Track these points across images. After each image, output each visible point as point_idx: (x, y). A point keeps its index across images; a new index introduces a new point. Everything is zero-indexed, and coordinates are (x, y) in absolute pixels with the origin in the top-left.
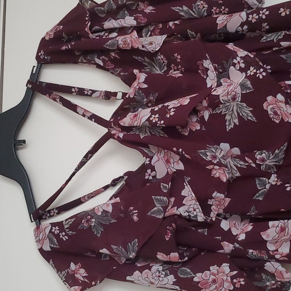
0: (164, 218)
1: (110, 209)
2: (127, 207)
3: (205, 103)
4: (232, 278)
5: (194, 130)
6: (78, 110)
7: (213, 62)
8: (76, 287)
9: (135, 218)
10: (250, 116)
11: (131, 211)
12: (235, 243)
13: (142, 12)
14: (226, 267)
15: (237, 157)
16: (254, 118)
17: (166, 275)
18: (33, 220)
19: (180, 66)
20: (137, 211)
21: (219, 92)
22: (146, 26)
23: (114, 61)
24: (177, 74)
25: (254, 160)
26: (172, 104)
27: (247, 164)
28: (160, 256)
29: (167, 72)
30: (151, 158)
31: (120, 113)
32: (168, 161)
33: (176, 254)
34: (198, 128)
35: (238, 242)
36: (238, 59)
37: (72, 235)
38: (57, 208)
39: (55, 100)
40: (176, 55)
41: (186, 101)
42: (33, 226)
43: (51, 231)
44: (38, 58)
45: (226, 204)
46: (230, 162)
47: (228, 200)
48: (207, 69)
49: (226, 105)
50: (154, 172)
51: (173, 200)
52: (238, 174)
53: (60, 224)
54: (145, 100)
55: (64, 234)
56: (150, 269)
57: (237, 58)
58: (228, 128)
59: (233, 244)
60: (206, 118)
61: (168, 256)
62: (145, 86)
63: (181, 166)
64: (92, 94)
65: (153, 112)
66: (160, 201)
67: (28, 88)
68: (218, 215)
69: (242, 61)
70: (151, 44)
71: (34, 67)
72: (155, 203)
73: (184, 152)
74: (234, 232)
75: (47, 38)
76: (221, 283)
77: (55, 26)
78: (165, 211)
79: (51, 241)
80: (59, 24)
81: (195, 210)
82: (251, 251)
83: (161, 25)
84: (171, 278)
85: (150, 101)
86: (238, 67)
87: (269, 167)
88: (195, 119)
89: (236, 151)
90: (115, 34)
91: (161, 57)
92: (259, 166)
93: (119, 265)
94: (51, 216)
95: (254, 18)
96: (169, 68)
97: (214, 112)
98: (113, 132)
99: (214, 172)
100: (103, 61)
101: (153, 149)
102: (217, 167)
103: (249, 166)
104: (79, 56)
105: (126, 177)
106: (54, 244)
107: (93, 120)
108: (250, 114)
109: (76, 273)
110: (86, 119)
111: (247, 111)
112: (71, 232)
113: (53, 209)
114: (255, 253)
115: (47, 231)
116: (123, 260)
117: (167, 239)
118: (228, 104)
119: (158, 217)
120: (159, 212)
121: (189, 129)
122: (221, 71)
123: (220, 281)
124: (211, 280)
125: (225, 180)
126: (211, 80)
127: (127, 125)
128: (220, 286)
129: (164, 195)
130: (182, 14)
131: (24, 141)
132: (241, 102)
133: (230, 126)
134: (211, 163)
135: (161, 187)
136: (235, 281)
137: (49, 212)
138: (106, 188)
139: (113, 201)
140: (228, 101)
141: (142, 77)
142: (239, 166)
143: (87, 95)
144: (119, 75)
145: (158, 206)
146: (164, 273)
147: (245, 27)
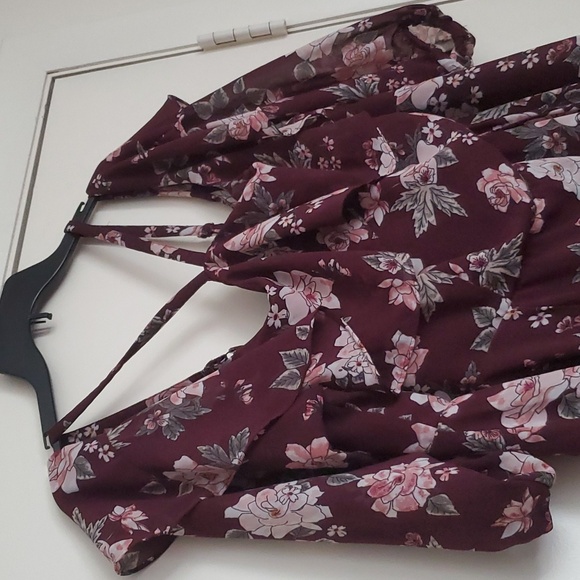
0: (299, 390)
1: (199, 392)
3: (375, 192)
4: (433, 471)
5: (358, 242)
6: (152, 250)
7: (389, 139)
8: (122, 542)
9: (247, 398)
10: (456, 208)
11: (240, 386)
12: (440, 424)
14: (421, 462)
16: (463, 211)
17: (304, 489)
18: (49, 444)
19: (333, 158)
20: (250, 385)
25: (465, 265)
26: (317, 200)
27: (453, 277)
28: (293, 451)
30: (278, 288)
32: (310, 297)
33: (324, 440)
34: (365, 236)
36: (431, 125)
37: (122, 448)
38: (98, 423)
39: (113, 239)
40: (325, 140)
41: (342, 190)
43: (81, 452)
44: (91, 189)
45: (420, 362)
46: (423, 277)
47: (423, 352)
48: (380, 153)
49: (412, 192)
50: (284, 311)
51: (318, 356)
52: (438, 298)
54: (271, 205)
55: (106, 447)
56: (272, 487)
57: (429, 124)
58: (418, 233)
59: (436, 426)
60: (379, 221)
61: (308, 448)
62: (272, 179)
64: (179, 231)
65: (284, 214)
66: (295, 359)
68: (406, 389)
69: (438, 126)
71: (82, 203)
72: (286, 363)
73: (337, 265)
74: (437, 407)
76: (413, 480)
78: (303, 376)
79: (80, 470)
81: (359, 364)
82: (470, 433)
84: (314, 492)
85: (280, 209)
86: (430, 139)
88: (359, 225)
91: (300, 148)
92: (475, 276)
97: (392, 210)
98: (213, 268)
99: (394, 295)
100: (203, 174)
102: (398, 282)
103: (458, 281)
104: (161, 176)
106: (85, 473)
107: (179, 257)
108: (456, 205)
109: (124, 519)
111: (450, 201)
112: (120, 444)
113: (90, 426)
114: (479, 435)
115: (75, 453)
117: (306, 418)
118: (417, 190)
119: (290, 388)
120: (292, 378)
121: (348, 243)
122: (404, 153)
123: (409, 477)
124: (391, 479)
125: (414, 306)
126: (387, 166)
127: (237, 247)
128: (410, 486)
129: (302, 346)
130: (338, 93)
131: (49, 316)
132: (438, 184)
133: (422, 229)
134: (386, 275)
135: (297, 332)
136: (439, 472)
137: (82, 430)
139: (206, 378)
140: (415, 184)
141: (267, 168)
142: (440, 281)
143: (172, 234)
145: (291, 369)
146: (300, 487)
147: (443, 97)
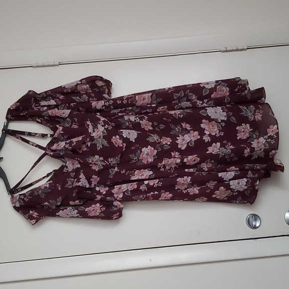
0: (72, 188)
1: (48, 186)
2: (55, 184)
3: (88, 139)
4: (100, 208)
5: (84, 151)
6: (30, 143)
7: (91, 122)
8: (34, 220)
9: (59, 189)
11: (57, 186)
13: (58, 98)
14: (98, 205)
15: (102, 161)
16: (108, 145)
17: (74, 210)
18: (9, 194)
19: (77, 123)
20: (60, 186)
21: (94, 135)
22: (60, 105)
23: (46, 120)
24: (76, 127)
25: (108, 162)
26: (74, 140)
28: (71, 203)
29: (71, 126)
30: (66, 163)
31: (51, 144)
32: (73, 164)
33: (78, 201)
34: (86, 149)
35: (103, 195)
38: (21, 188)
39: (17, 138)
40: (75, 119)
41: (80, 138)
42: (10, 196)
43: (19, 198)
44: (7, 118)
46: (99, 163)
47: (99, 179)
48: (89, 125)
49: (97, 140)
50: (67, 169)
51: (76, 180)
52: (102, 168)
53: (24, 194)
54: (62, 138)
55: (26, 198)
56: (67, 209)
57: (101, 121)
58: (98, 150)
59: (101, 196)
60: (89, 146)
61: (74, 202)
62: (62, 132)
63: (79, 166)
64: (35, 135)
65: (66, 143)
66: (71, 181)
67: (3, 133)
68: (95, 185)
69: (103, 122)
70: (64, 113)
71: (5, 122)
72: (68, 182)
73: (80, 160)
74: (101, 191)
75: (12, 109)
77: (15, 103)
78: (72, 185)
79: (20, 202)
80: (17, 102)
81: (85, 183)
83: (67, 105)
84: (76, 211)
85: (64, 139)
86: (101, 124)
87: (114, 164)
88: (84, 146)
89: (102, 158)
90: (46, 108)
91: (68, 119)
92: (110, 164)
93: (52, 209)
94: (18, 192)
95: (107, 104)
96: (72, 124)
97: (92, 143)
98: (48, 152)
99: (93, 167)
100: (41, 120)
101: (66, 159)
102: (94, 165)
103: (107, 164)
104: (28, 118)
105: (53, 172)
106: (21, 203)
107: (38, 147)
109: (33, 215)
110: (34, 147)
111: (105, 142)
112: (30, 197)
113: (19, 189)
114: (109, 198)
115: (18, 198)
116: (54, 207)
117: (74, 196)
119: (69, 187)
120: (70, 185)
121: (82, 150)
122: (94, 126)
123: (96, 210)
124: (92, 210)
125: (97, 170)
126: (90, 130)
127: (54, 149)
129: (72, 178)
130: (77, 100)
131: (2, 158)
132: (103, 139)
134: (91, 164)
135: (71, 175)
137: (17, 190)
138: (44, 178)
139: (49, 182)
141: (61, 128)
142: (103, 164)
143: (33, 135)
144: (49, 127)
145: (70, 183)
